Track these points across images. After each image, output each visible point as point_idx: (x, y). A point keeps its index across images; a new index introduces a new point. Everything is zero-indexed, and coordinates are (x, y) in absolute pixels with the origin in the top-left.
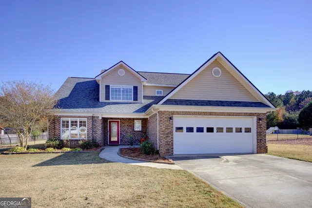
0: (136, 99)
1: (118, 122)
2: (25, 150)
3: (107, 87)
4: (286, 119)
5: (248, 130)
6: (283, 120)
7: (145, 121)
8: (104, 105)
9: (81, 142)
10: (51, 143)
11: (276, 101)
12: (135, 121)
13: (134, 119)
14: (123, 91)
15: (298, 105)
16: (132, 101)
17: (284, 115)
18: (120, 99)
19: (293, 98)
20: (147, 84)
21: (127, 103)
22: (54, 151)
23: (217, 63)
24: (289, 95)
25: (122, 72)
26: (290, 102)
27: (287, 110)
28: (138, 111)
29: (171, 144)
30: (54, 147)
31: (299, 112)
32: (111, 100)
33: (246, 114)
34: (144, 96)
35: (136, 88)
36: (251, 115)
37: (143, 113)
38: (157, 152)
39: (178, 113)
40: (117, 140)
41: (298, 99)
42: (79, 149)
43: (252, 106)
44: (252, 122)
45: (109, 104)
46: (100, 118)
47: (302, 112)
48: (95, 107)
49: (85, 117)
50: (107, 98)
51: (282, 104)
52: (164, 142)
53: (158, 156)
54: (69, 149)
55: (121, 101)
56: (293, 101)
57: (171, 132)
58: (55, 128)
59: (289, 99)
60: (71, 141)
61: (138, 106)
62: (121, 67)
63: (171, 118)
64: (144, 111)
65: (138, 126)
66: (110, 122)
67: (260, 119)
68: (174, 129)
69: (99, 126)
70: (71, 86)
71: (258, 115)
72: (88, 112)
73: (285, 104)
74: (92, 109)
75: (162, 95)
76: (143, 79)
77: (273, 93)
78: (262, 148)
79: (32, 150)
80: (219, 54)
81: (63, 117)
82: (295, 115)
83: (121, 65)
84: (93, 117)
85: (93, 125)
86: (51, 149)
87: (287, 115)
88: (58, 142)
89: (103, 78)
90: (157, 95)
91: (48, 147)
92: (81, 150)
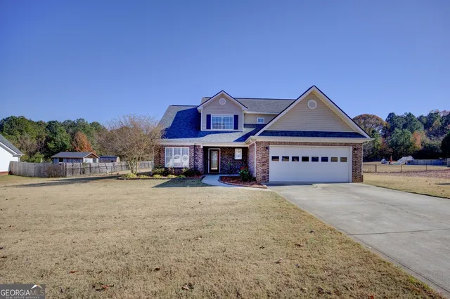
0: (236, 127)
1: (218, 151)
2: (135, 176)
3: (209, 117)
4: (425, 147)
5: (344, 160)
6: (421, 148)
7: (245, 151)
8: (205, 134)
9: (184, 170)
10: (157, 170)
11: (415, 124)
12: (236, 150)
13: (234, 148)
14: (224, 120)
15: (442, 128)
16: (233, 130)
17: (422, 143)
18: (220, 128)
19: (438, 119)
20: (248, 112)
21: (228, 132)
22: (160, 177)
23: (312, 96)
24: (432, 117)
25: (222, 102)
26: (434, 125)
27: (428, 135)
28: (238, 140)
29: (266, 172)
30: (161, 174)
31: (442, 138)
32: (212, 130)
33: (341, 144)
34: (245, 125)
35: (236, 117)
36: (346, 144)
37: (243, 142)
38: (254, 179)
39: (274, 143)
40: (217, 169)
41: (444, 122)
42: (183, 176)
43: (347, 137)
44: (347, 152)
45: (210, 133)
46: (202, 147)
47: (446, 138)
48: (197, 137)
49: (187, 146)
50: (208, 127)
51: (422, 127)
52: (260, 169)
53: (254, 182)
54: (174, 177)
55: (222, 130)
56: (437, 123)
57: (268, 161)
58: (160, 157)
59: (433, 122)
60: (175, 168)
61: (238, 135)
62: (223, 96)
63: (267, 148)
64: (245, 140)
65: (238, 155)
66: (211, 150)
67: (355, 149)
68: (270, 158)
69: (200, 154)
70: (173, 115)
71: (354, 145)
72: (190, 141)
73: (425, 128)
74: (194, 139)
75: (264, 123)
76: (243, 108)
77: (410, 114)
78: (357, 177)
79: (142, 177)
80: (314, 88)
81: (167, 146)
82: (437, 142)
83: (222, 95)
84: (195, 146)
85: (195, 154)
86: (158, 176)
87: (428, 141)
88: (163, 170)
89: (204, 108)
90: (258, 123)
91: (156, 173)
92: (185, 177)
